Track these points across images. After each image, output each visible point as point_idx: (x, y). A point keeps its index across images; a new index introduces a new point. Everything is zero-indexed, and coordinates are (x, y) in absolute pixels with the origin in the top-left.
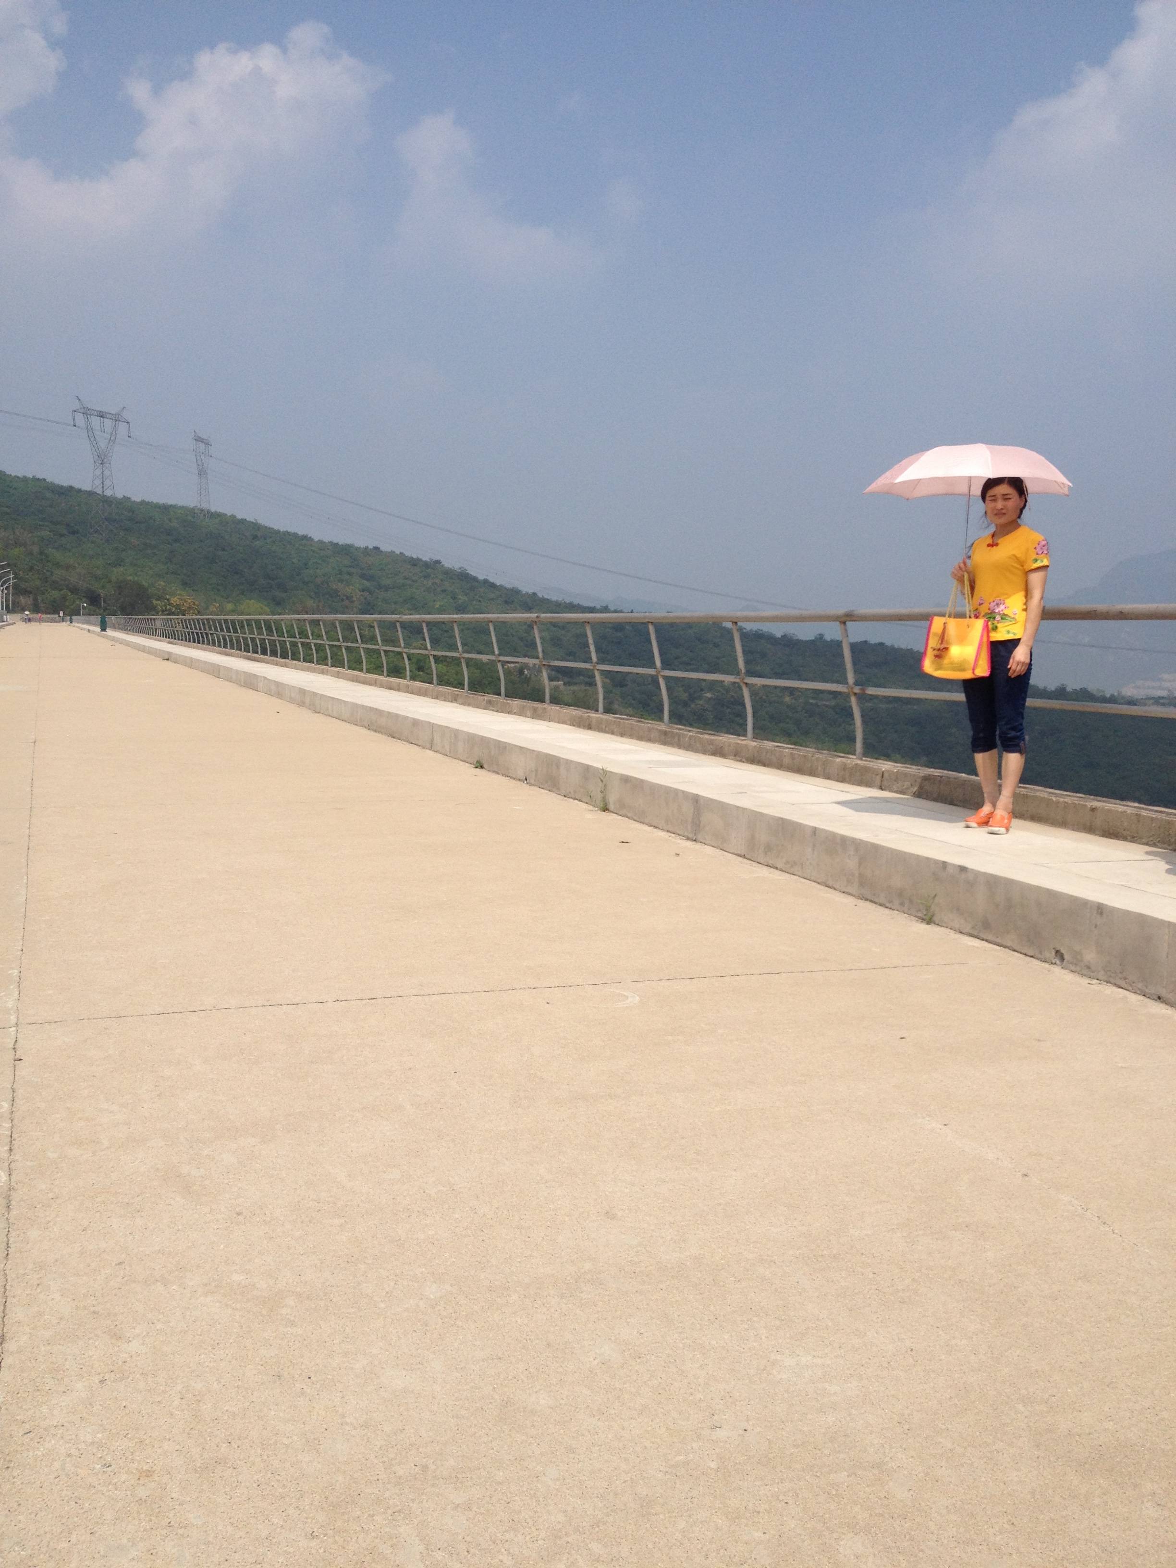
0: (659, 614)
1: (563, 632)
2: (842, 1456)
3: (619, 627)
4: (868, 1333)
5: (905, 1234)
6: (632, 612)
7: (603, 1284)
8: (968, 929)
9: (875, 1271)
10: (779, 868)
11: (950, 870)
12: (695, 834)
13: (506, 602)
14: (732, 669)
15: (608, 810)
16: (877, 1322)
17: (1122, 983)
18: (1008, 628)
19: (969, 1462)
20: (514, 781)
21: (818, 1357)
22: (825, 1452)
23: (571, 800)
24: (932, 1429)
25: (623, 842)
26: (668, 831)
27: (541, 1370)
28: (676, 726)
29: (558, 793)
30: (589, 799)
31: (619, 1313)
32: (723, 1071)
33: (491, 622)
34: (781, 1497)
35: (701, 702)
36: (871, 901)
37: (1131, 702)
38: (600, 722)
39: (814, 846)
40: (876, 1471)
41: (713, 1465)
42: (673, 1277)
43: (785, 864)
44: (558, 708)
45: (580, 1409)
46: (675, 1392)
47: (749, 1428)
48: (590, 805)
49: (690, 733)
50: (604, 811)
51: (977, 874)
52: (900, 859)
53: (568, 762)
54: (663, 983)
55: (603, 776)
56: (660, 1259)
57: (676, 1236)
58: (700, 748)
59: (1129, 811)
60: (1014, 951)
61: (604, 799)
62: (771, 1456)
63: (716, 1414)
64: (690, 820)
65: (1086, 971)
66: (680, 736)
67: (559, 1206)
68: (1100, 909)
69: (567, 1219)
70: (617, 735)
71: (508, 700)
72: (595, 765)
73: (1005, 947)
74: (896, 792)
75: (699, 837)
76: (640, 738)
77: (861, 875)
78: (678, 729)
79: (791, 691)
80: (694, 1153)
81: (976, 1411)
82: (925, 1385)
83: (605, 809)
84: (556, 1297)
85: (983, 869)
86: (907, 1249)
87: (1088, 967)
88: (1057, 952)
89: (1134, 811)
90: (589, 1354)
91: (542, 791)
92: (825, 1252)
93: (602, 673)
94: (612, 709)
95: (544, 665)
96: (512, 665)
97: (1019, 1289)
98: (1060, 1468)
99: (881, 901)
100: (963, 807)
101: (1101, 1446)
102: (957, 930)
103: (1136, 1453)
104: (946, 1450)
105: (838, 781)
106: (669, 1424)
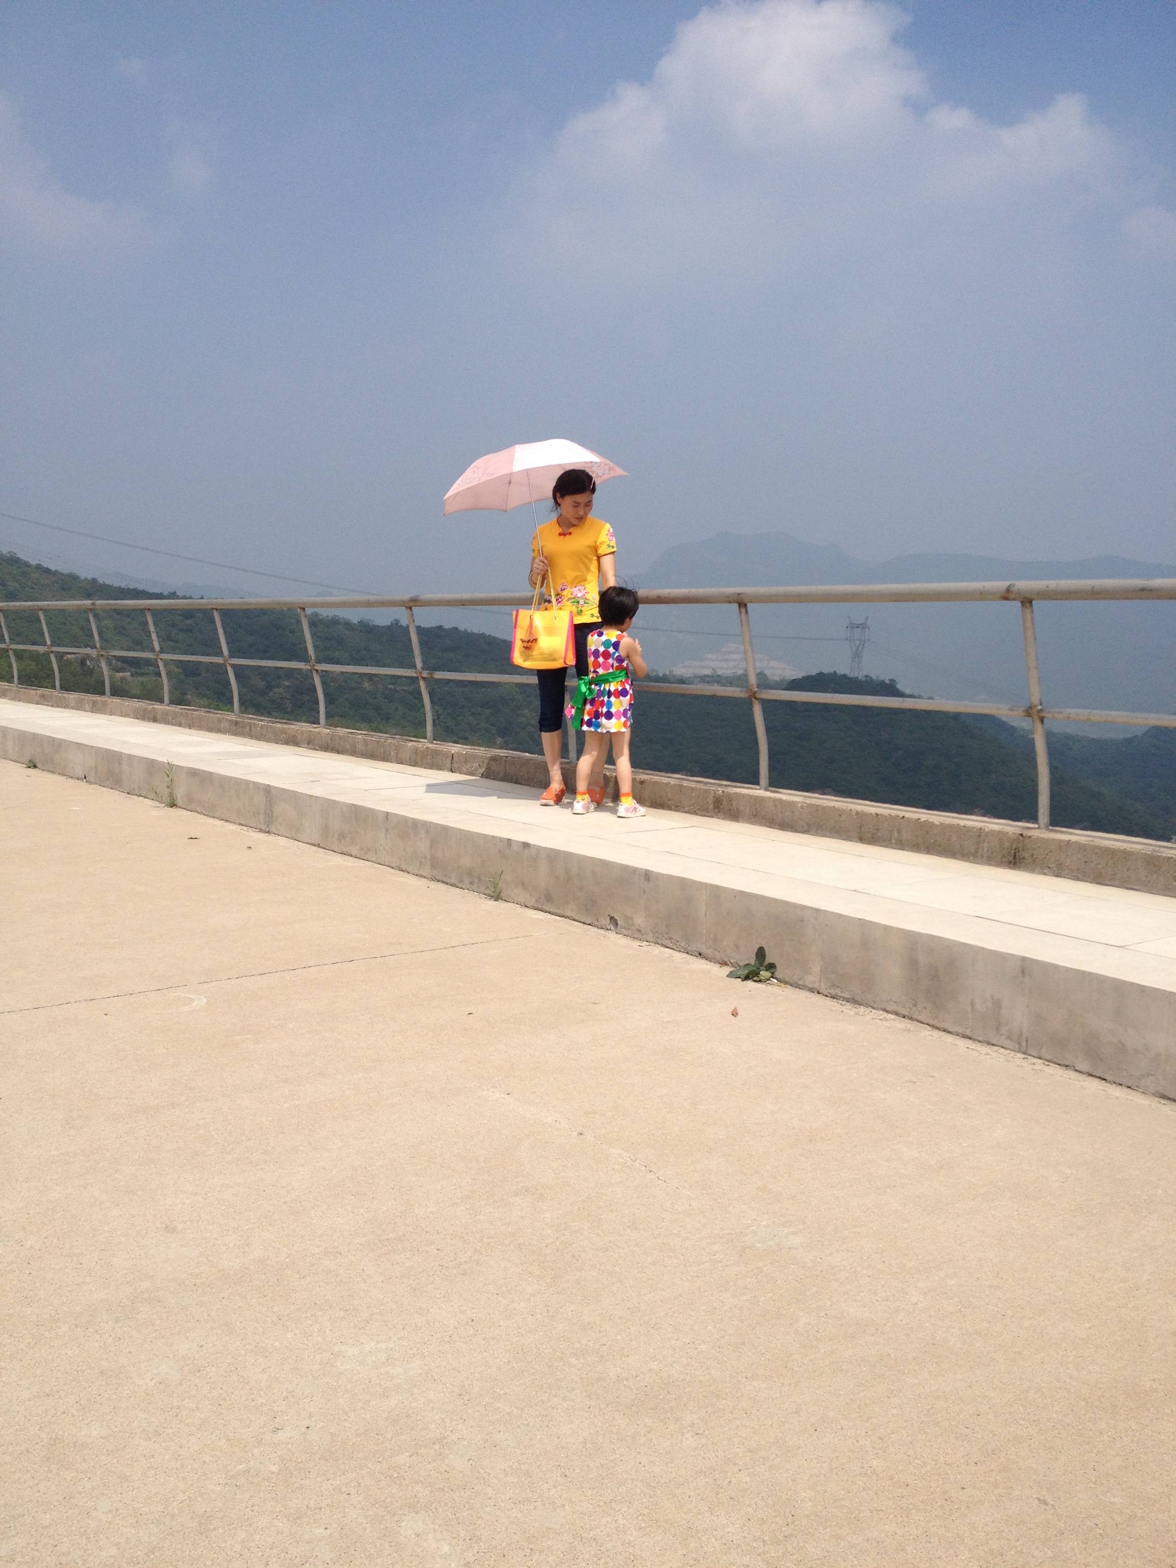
0: (231, 600)
2: (404, 1437)
3: (188, 614)
4: (431, 1310)
5: (468, 1206)
6: (202, 598)
7: (161, 1301)
8: (532, 902)
9: (439, 1247)
10: (353, 855)
11: (514, 847)
12: (268, 825)
13: (63, 589)
14: (305, 659)
15: (176, 806)
16: (440, 1298)
17: (668, 943)
19: (526, 1422)
20: (71, 780)
21: (382, 1341)
22: (387, 1436)
23: (136, 797)
24: (491, 1396)
25: (192, 838)
26: (240, 824)
27: (93, 1400)
28: (247, 716)
29: (122, 790)
30: (156, 797)
31: (178, 1329)
32: (292, 1066)
33: (41, 610)
34: (343, 1489)
35: (281, 690)
36: (443, 882)
37: (682, 681)
38: (165, 714)
39: (387, 830)
40: (437, 1447)
41: (274, 1469)
42: (235, 1283)
43: (360, 851)
44: (119, 701)
45: (136, 1434)
46: (236, 1400)
47: (312, 1425)
48: (157, 801)
49: (262, 722)
50: (172, 807)
51: (539, 849)
52: (469, 839)
53: (130, 757)
54: (233, 982)
55: (169, 770)
56: (223, 1267)
57: (239, 1241)
58: (273, 738)
59: (672, 782)
60: (574, 920)
61: (171, 795)
62: (333, 1449)
63: (278, 1416)
64: (262, 811)
65: (637, 934)
66: (251, 726)
67: (114, 1227)
68: (647, 875)
69: (123, 1239)
70: (185, 727)
71: (64, 693)
72: (160, 759)
73: (566, 917)
74: (466, 774)
75: (273, 829)
76: (210, 730)
77: (432, 857)
78: (249, 719)
79: (370, 677)
80: (261, 1153)
81: (533, 1371)
82: (484, 1354)
83: (173, 805)
84: (110, 1322)
85: (544, 845)
86: (470, 1220)
87: (639, 931)
88: (612, 918)
89: (677, 782)
90: (145, 1376)
91: (104, 789)
92: (391, 1235)
93: (166, 663)
94: (178, 700)
95: (102, 655)
96: (69, 656)
97: (573, 1245)
98: (609, 1414)
99: (453, 881)
100: (528, 785)
101: (646, 1386)
102: (523, 904)
103: (678, 1388)
104: (503, 1415)
105: (410, 765)
106: (229, 1434)
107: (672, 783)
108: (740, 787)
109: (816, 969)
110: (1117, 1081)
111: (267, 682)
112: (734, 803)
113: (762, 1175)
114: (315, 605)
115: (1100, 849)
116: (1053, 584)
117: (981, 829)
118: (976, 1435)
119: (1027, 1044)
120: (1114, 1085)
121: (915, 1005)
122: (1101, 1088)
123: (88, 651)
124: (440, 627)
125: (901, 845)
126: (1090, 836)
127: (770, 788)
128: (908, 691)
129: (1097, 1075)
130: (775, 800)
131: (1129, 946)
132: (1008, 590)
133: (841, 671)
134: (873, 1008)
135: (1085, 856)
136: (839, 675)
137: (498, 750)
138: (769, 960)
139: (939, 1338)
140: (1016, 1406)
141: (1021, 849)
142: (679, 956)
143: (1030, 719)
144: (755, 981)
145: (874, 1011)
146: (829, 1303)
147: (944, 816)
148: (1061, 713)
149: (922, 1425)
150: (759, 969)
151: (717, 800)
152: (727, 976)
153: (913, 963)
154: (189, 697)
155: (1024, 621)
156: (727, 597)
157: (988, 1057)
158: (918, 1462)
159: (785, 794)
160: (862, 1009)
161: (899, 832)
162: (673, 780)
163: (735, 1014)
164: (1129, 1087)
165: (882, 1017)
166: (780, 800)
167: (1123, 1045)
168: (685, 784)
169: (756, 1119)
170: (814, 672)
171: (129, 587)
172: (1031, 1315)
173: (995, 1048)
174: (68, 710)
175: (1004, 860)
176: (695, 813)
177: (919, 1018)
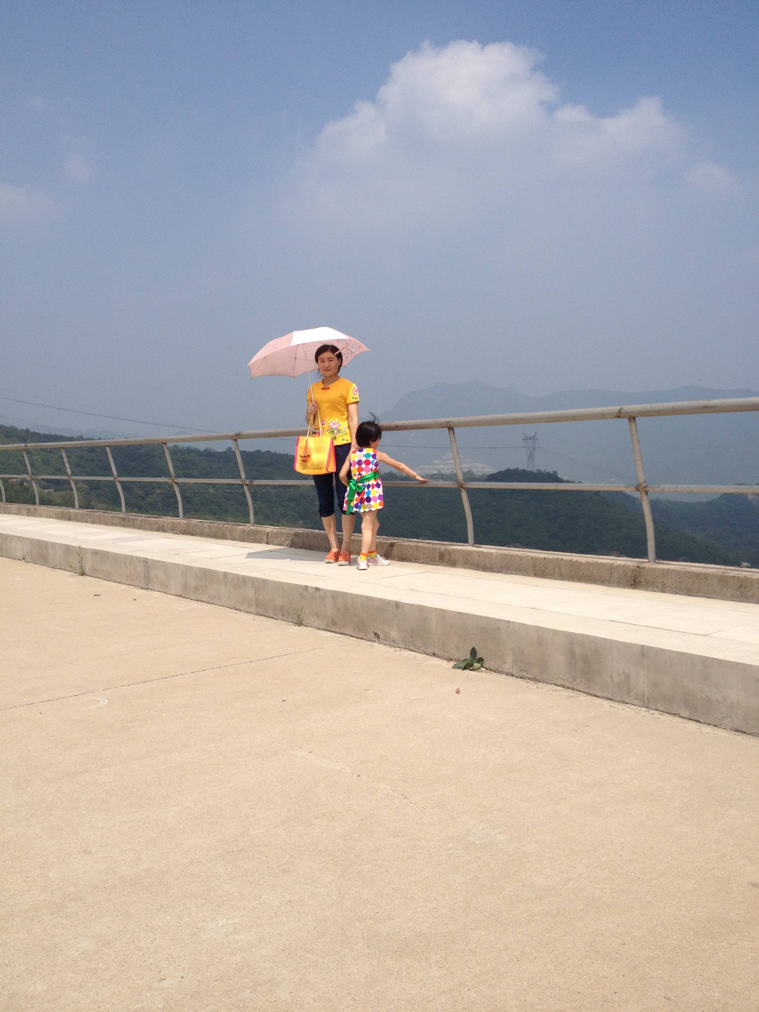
0: (120, 439)
1: (51, 455)
2: (246, 980)
3: (91, 449)
4: (262, 896)
5: (285, 827)
6: (100, 439)
7: (82, 899)
8: (323, 626)
9: (266, 855)
10: (204, 601)
11: (310, 591)
12: (147, 585)
13: (7, 437)
14: (168, 475)
15: (85, 574)
16: (268, 888)
17: (413, 648)
18: (343, 437)
19: (327, 966)
20: (15, 561)
21: (230, 919)
22: (235, 980)
23: (58, 570)
24: (303, 950)
25: (96, 595)
26: (128, 585)
27: (38, 967)
28: (131, 514)
29: (48, 566)
30: (72, 569)
31: (94, 917)
32: (166, 741)
35: (154, 496)
36: (264, 616)
38: (76, 515)
39: (226, 584)
40: (268, 986)
41: (160, 1006)
42: (131, 885)
43: (208, 598)
44: (45, 508)
45: (67, 988)
46: (134, 962)
47: (185, 975)
48: (72, 572)
49: (140, 518)
50: (82, 575)
51: (326, 591)
52: (280, 587)
53: (54, 544)
54: (125, 688)
55: (80, 552)
56: (123, 875)
57: (134, 857)
58: (148, 527)
60: (351, 636)
61: (81, 567)
62: (199, 991)
63: (162, 970)
64: (143, 575)
65: (393, 643)
66: (134, 520)
67: (50, 852)
68: (397, 605)
69: (56, 860)
70: (90, 523)
71: (8, 505)
72: (74, 544)
73: (346, 635)
74: (278, 545)
75: (150, 586)
76: (106, 524)
77: (256, 600)
78: (133, 515)
79: (214, 485)
80: (146, 799)
81: (331, 932)
82: (298, 923)
83: (83, 574)
84: (49, 915)
85: (329, 588)
86: (287, 836)
87: (394, 641)
88: (376, 634)
89: (415, 544)
90: (72, 949)
91: (37, 566)
92: (234, 849)
93: (76, 482)
94: (86, 505)
95: (33, 479)
96: (12, 480)
97: (356, 849)
98: (382, 957)
99: (271, 616)
100: (318, 551)
101: (406, 938)
102: (317, 628)
103: (427, 938)
104: (312, 962)
105: (240, 541)
106: (130, 984)
107: (411, 544)
108: (456, 545)
109: (510, 660)
110: (707, 722)
111: (145, 491)
112: (452, 555)
113: (479, 796)
114: (172, 440)
115: (689, 573)
116: (648, 406)
117: (612, 564)
118: (622, 958)
119: (648, 701)
120: (706, 725)
121: (575, 680)
122: (697, 727)
123: (25, 476)
124: (258, 451)
125: (561, 577)
126: (683, 565)
127: (475, 545)
128: (565, 478)
129: (694, 719)
130: (478, 552)
131: (709, 634)
132: (620, 412)
133: (521, 467)
134: (548, 684)
135: (679, 578)
136: (520, 469)
137: (298, 529)
138: (479, 656)
139: (597, 895)
140: (648, 937)
141: (638, 576)
142: (420, 657)
143: (639, 492)
144: (470, 670)
145: (548, 685)
146: (524, 877)
147: (588, 557)
148: (658, 488)
149: (588, 953)
150: (473, 662)
151: (441, 554)
152: (452, 668)
153: (572, 654)
154: (93, 503)
155: (631, 431)
156: (441, 424)
157: (624, 711)
158: (585, 977)
159: (485, 548)
160: (541, 684)
161: (560, 569)
162: (412, 543)
163: (458, 692)
164: (715, 726)
165: (553, 689)
166: (482, 552)
167: (710, 699)
168: (420, 545)
169: (474, 760)
170: (503, 469)
171: (51, 434)
172: (656, 877)
173: (628, 705)
174: (11, 515)
175: (629, 583)
176: (427, 563)
177: (579, 688)
